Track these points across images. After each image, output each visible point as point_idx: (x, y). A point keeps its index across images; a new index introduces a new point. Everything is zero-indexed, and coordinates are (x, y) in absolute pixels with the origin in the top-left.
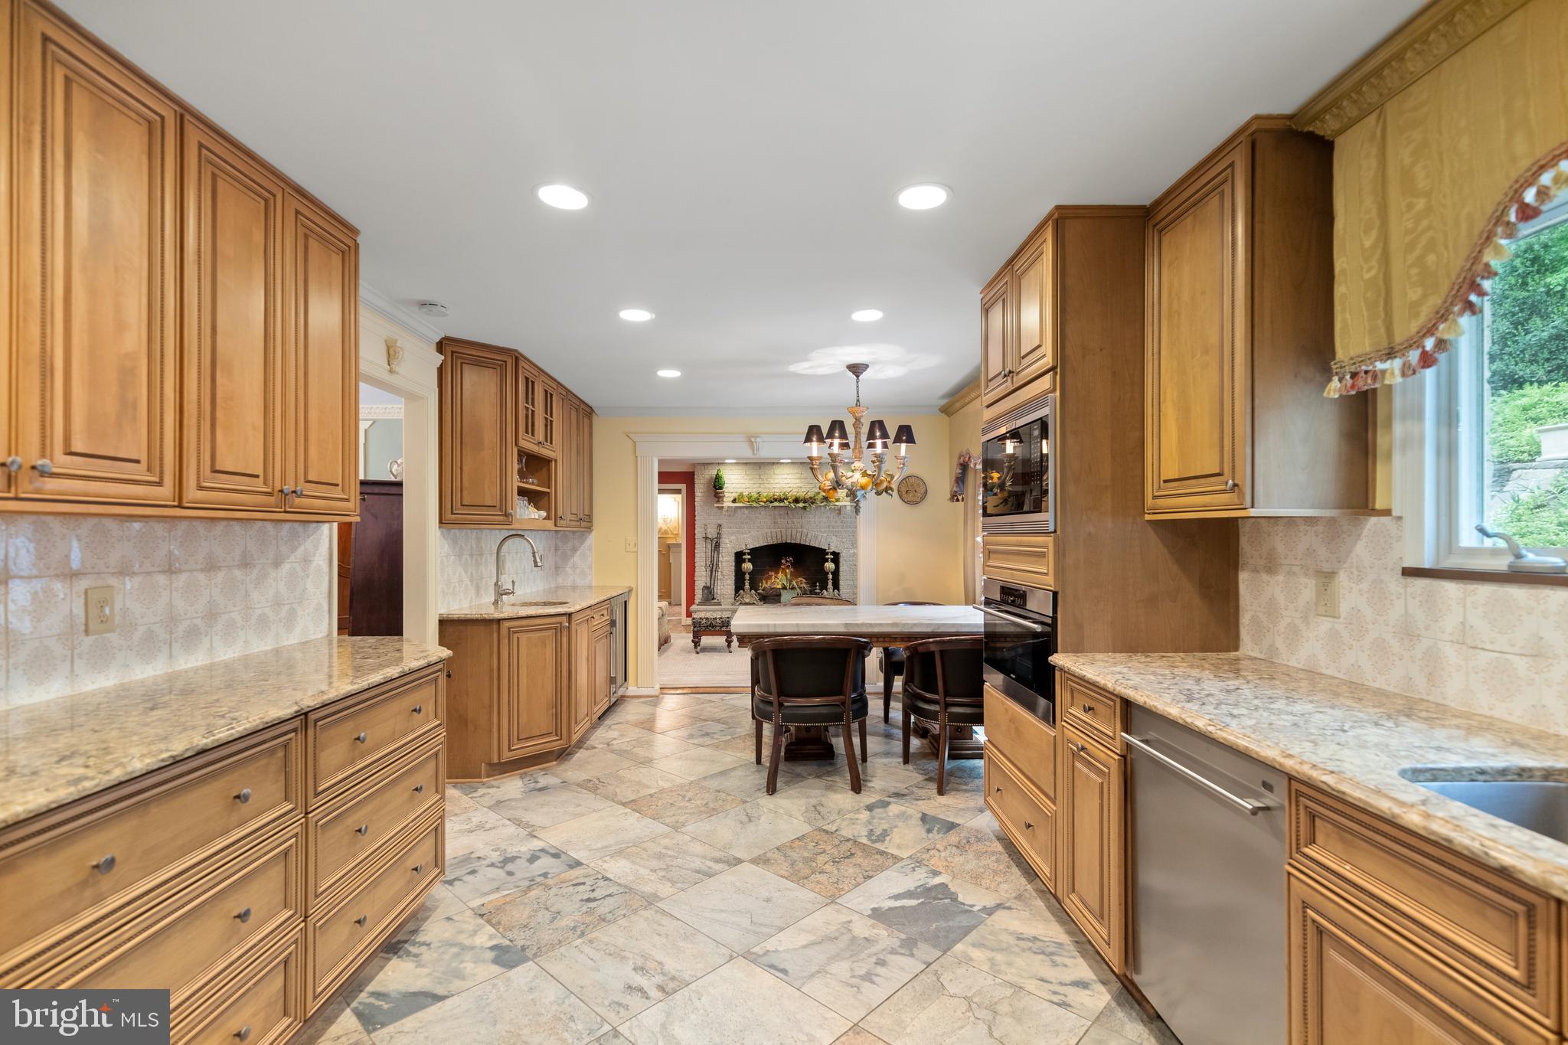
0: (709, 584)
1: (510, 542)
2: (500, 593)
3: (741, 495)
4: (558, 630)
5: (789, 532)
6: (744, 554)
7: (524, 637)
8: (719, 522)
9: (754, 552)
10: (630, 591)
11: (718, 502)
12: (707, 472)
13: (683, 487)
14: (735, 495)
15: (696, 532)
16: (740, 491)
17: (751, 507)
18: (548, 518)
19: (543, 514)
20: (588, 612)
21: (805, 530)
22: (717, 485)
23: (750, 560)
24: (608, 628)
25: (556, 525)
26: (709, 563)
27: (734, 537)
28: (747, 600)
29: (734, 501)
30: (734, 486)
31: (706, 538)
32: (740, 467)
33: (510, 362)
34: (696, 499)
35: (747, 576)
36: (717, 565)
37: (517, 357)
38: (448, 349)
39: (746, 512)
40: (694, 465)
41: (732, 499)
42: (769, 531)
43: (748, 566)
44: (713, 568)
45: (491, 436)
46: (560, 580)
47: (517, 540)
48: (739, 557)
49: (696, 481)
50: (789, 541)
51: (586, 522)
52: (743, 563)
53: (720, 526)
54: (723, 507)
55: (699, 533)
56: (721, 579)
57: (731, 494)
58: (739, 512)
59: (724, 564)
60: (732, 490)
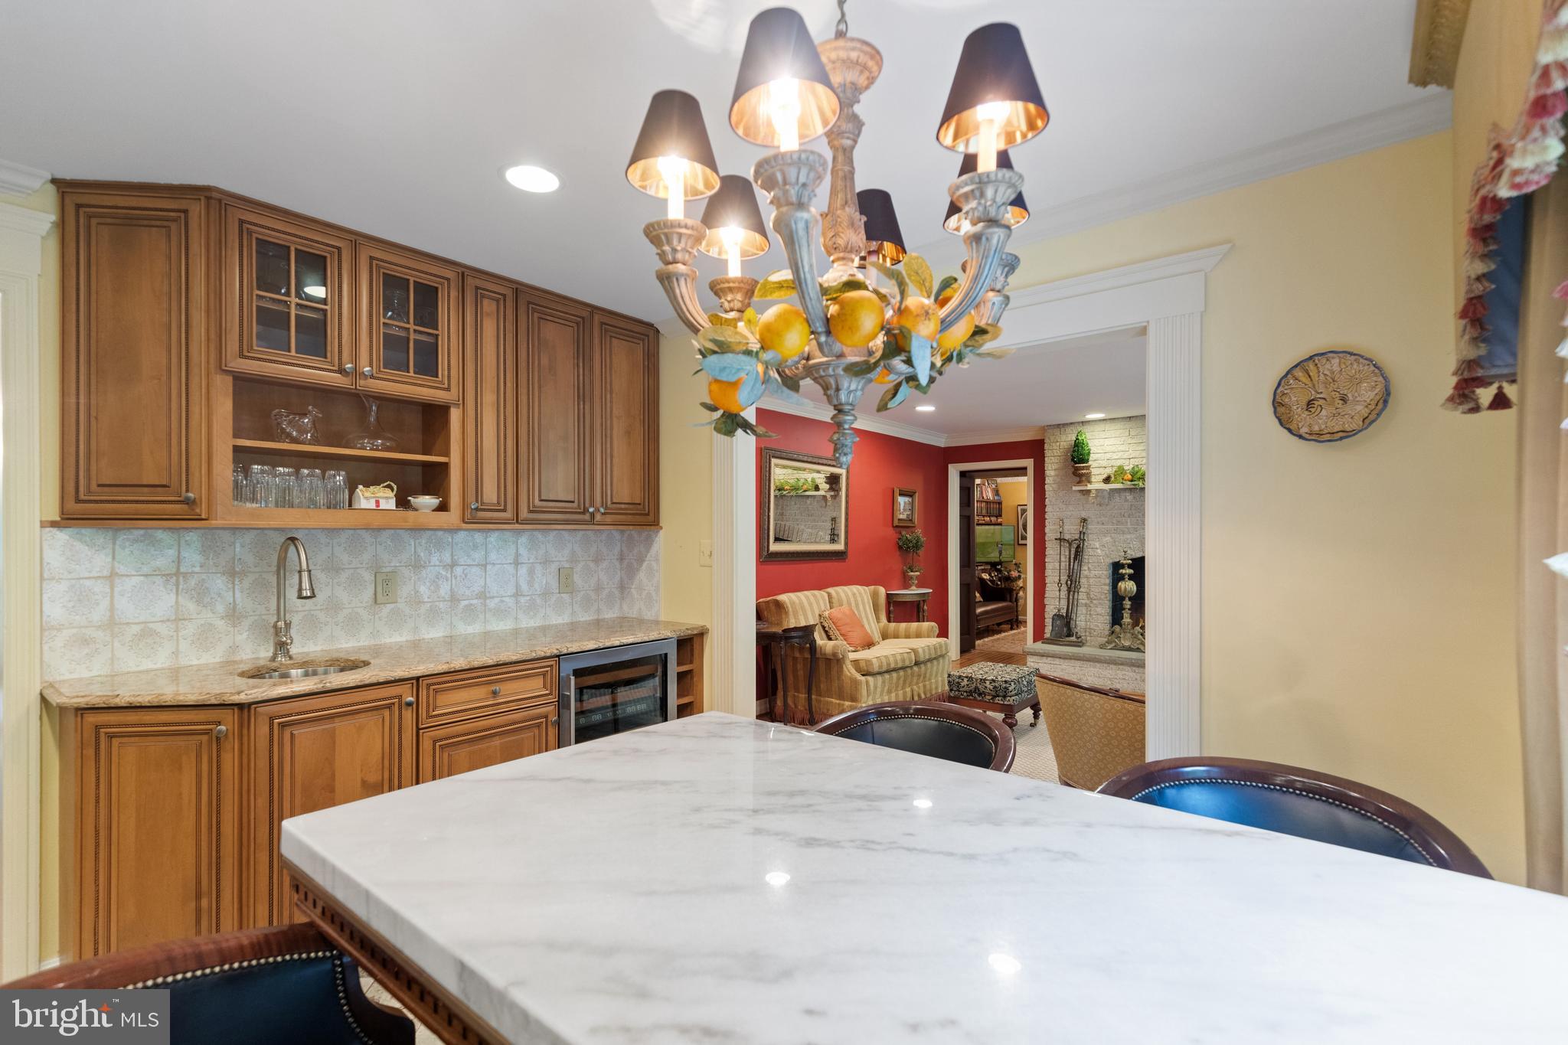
0: (1064, 612)
3: (1121, 471)
6: (1122, 566)
8: (1084, 515)
11: (1079, 483)
12: (1064, 438)
13: (1032, 463)
14: (1109, 471)
15: (1047, 530)
16: (1119, 463)
17: (1136, 490)
22: (1078, 457)
23: (1131, 578)
26: (1064, 578)
27: (1108, 539)
28: (1127, 644)
29: (1107, 480)
30: (1108, 456)
31: (1064, 539)
32: (1119, 425)
34: (1048, 482)
35: (1128, 604)
36: (1080, 582)
39: (1129, 497)
40: (1044, 429)
41: (1105, 476)
43: (1129, 587)
44: (1072, 584)
49: (1048, 453)
52: (1119, 581)
53: (1084, 520)
54: (1089, 491)
55: (1051, 531)
56: (1086, 605)
57: (1101, 470)
58: (1117, 498)
59: (1091, 580)
60: (1104, 463)
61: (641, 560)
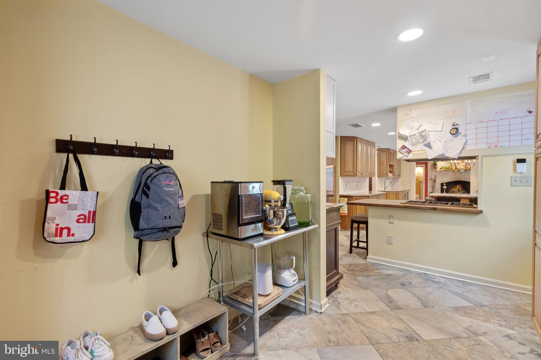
1: (387, 179)
2: (385, 188)
3: (443, 167)
4: (396, 194)
5: (460, 177)
6: (444, 184)
7: (391, 195)
8: (436, 175)
9: (447, 183)
10: (409, 190)
11: (435, 169)
12: (431, 162)
13: (424, 165)
14: (441, 167)
15: (428, 177)
16: (442, 166)
17: (446, 170)
18: (393, 175)
19: (392, 175)
20: (401, 192)
21: (466, 177)
22: (435, 165)
23: (445, 185)
24: (404, 196)
25: (394, 177)
26: (432, 186)
27: (440, 179)
29: (441, 169)
30: (441, 164)
31: (431, 179)
33: (388, 150)
34: (428, 169)
35: (445, 190)
36: (435, 187)
37: (389, 149)
38: (379, 150)
39: (445, 172)
40: (427, 160)
41: (440, 168)
42: (453, 177)
43: (445, 187)
45: (385, 163)
46: (393, 187)
47: (389, 179)
48: (442, 185)
49: (428, 164)
50: (460, 180)
51: (399, 176)
52: (443, 186)
53: (436, 176)
54: (437, 171)
55: (429, 178)
56: (436, 191)
57: (439, 167)
58: (442, 172)
59: (437, 186)
60: (440, 166)
61: (396, 181)
